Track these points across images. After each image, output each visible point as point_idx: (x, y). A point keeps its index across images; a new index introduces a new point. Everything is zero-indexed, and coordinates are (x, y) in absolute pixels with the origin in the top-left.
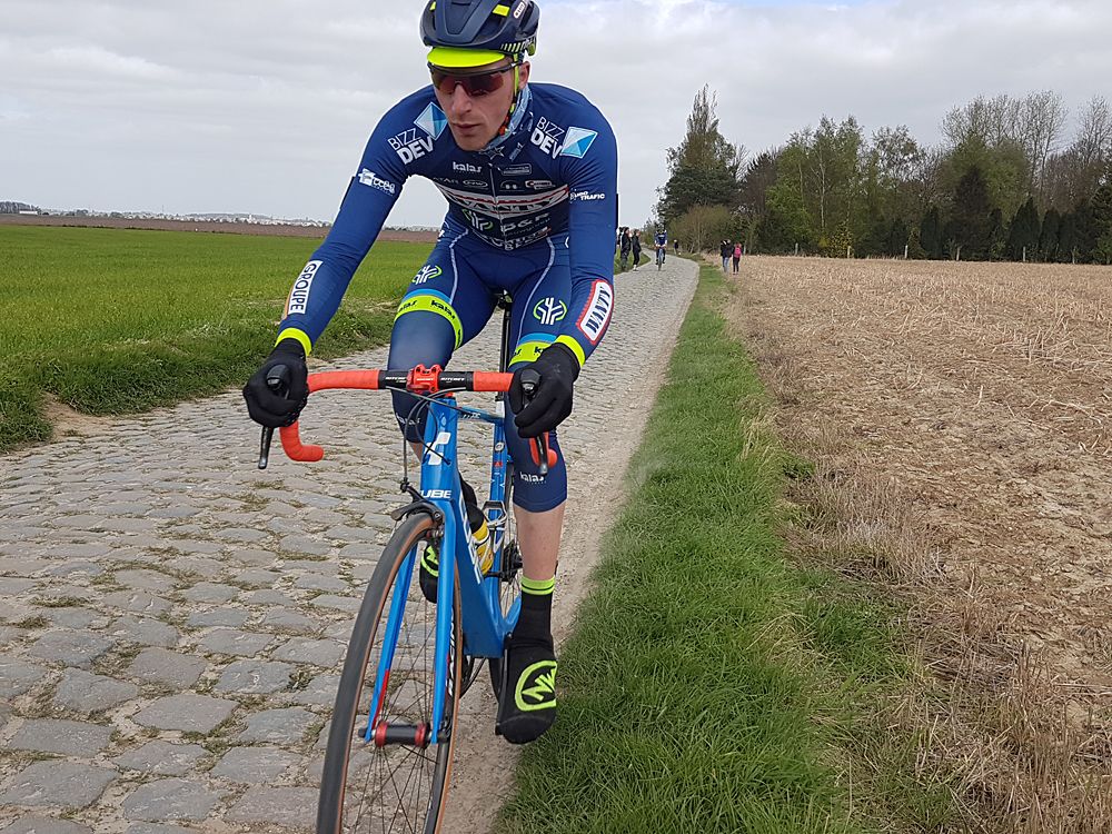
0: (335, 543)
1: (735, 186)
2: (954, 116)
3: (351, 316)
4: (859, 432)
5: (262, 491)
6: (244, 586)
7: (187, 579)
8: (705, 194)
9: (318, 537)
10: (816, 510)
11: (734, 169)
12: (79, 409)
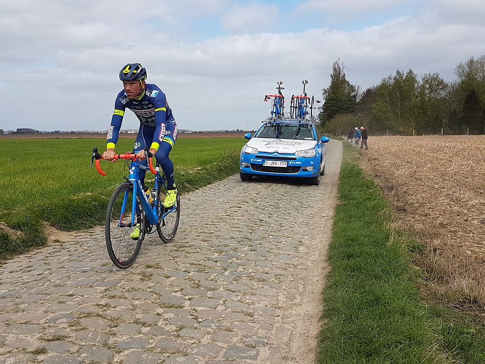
0: (187, 297)
1: (356, 104)
2: (460, 67)
3: (183, 175)
5: (149, 269)
6: (144, 324)
7: (116, 322)
8: (341, 109)
9: (179, 294)
11: (355, 96)
12: (60, 229)
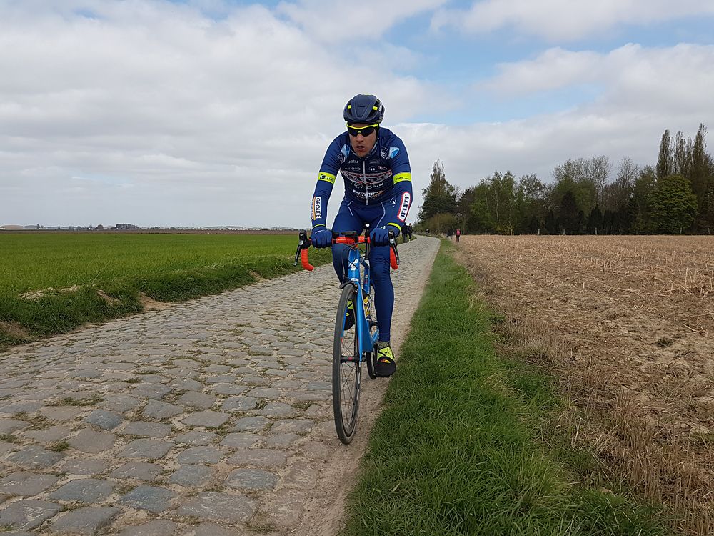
0: (275, 348)
1: (455, 204)
2: (557, 169)
3: (280, 260)
4: (525, 303)
5: (242, 328)
6: (233, 366)
7: (206, 363)
8: (441, 208)
9: (267, 346)
10: (507, 336)
11: (454, 196)
12: (156, 300)
